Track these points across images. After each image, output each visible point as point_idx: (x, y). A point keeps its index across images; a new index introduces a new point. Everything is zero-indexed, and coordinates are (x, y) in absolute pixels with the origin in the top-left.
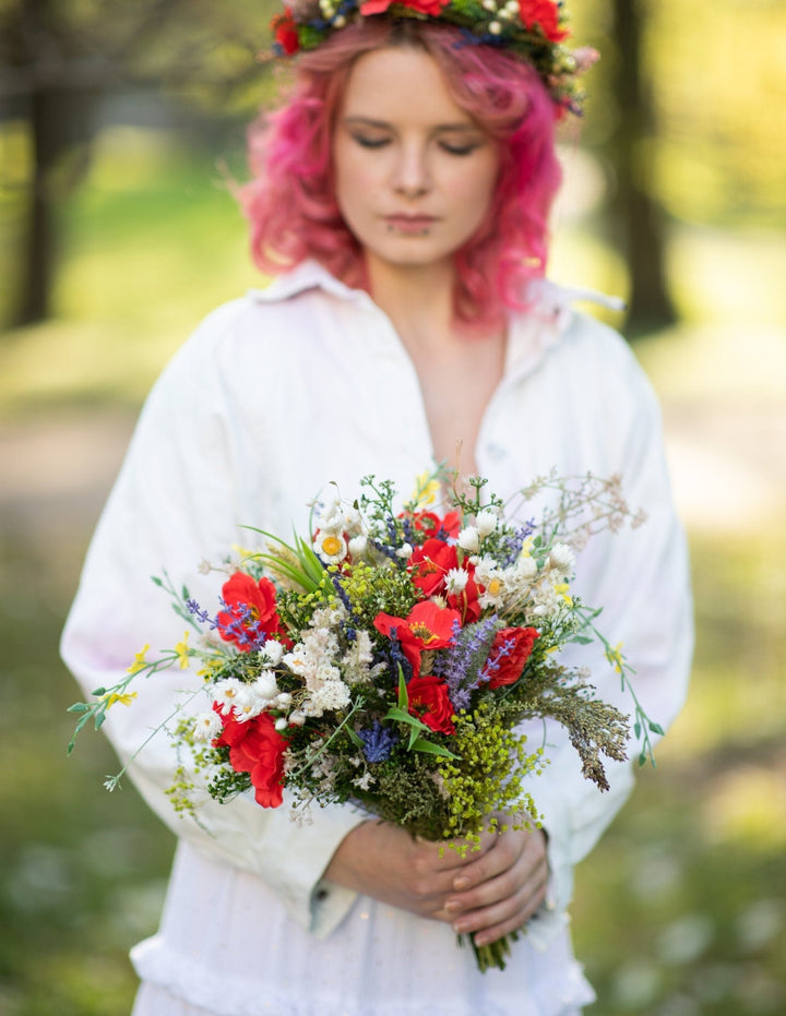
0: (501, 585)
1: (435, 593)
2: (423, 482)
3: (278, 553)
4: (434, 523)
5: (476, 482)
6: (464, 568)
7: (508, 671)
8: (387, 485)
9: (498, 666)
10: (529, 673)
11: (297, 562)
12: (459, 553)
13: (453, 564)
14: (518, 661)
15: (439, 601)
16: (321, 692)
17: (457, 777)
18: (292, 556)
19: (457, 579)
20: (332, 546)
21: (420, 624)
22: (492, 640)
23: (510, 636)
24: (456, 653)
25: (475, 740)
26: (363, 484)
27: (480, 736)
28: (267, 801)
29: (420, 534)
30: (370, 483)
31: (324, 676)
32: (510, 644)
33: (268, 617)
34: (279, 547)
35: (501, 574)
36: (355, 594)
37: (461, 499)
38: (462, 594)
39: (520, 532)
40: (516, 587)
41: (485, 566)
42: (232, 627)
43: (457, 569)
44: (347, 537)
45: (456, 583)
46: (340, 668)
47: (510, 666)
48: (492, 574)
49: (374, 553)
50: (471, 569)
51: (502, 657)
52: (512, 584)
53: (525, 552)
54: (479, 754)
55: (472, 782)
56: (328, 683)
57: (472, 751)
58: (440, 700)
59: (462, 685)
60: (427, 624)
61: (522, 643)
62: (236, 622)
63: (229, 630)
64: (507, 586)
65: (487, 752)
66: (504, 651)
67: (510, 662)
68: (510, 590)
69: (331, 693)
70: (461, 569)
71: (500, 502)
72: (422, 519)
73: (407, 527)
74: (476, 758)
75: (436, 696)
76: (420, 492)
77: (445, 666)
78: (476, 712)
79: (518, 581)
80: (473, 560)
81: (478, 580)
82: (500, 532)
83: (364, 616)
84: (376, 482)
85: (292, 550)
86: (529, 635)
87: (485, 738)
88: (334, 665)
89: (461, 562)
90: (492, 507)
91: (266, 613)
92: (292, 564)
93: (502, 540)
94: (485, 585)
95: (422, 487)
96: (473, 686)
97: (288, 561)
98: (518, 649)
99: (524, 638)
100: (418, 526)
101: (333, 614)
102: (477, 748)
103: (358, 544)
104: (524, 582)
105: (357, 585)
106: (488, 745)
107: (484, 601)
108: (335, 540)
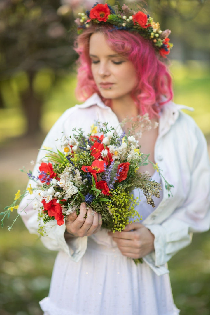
0: (118, 152)
1: (99, 158)
2: (93, 127)
3: (53, 155)
4: (97, 138)
5: (105, 124)
6: (106, 149)
7: (123, 176)
8: (80, 130)
9: (119, 175)
10: (131, 176)
11: (59, 157)
12: (104, 145)
13: (103, 149)
14: (125, 173)
15: (100, 160)
16: (69, 190)
17: (113, 208)
18: (57, 155)
19: (104, 153)
20: (67, 150)
21: (95, 166)
22: (117, 168)
23: (121, 166)
24: (107, 173)
25: (117, 197)
26: (73, 131)
27: (119, 196)
28: (60, 224)
29: (93, 142)
30: (75, 130)
31: (69, 185)
32: (121, 168)
33: (52, 174)
34: (53, 154)
35: (117, 149)
36: (75, 161)
37: (102, 130)
38: (107, 157)
39: (121, 136)
40: (122, 152)
41: (112, 148)
42: (43, 179)
43: (104, 150)
44: (71, 147)
45: (104, 154)
46: (73, 182)
47: (123, 175)
48: (114, 150)
49: (80, 149)
50: (108, 149)
51: (120, 172)
52: (121, 151)
53: (123, 141)
54: (119, 202)
55: (118, 209)
56: (71, 187)
57: (117, 201)
58: (106, 187)
59: (110, 182)
60: (97, 166)
61: (125, 167)
62: (44, 177)
63: (42, 179)
64: (119, 152)
65: (122, 201)
66: (120, 170)
67: (123, 173)
68: (121, 153)
69: (72, 190)
70: (105, 150)
71: (113, 128)
72: (93, 138)
73: (88, 141)
74: (118, 203)
75: (104, 186)
76: (92, 130)
77: (105, 178)
78: (116, 190)
79: (122, 150)
80: (108, 147)
81: (111, 152)
82: (115, 137)
83: (79, 167)
84: (77, 129)
85: (57, 154)
86: (127, 165)
87: (120, 197)
88: (71, 182)
89: (105, 148)
90: (111, 130)
91: (52, 173)
92: (58, 158)
93: (117, 139)
94: (113, 153)
95: (92, 129)
96: (114, 182)
97: (56, 157)
98: (124, 169)
99: (126, 166)
100: (92, 140)
101: (69, 168)
102: (118, 200)
103: (75, 148)
104: (124, 150)
105: (75, 159)
106: (121, 199)
107: (114, 158)
108: (67, 148)
